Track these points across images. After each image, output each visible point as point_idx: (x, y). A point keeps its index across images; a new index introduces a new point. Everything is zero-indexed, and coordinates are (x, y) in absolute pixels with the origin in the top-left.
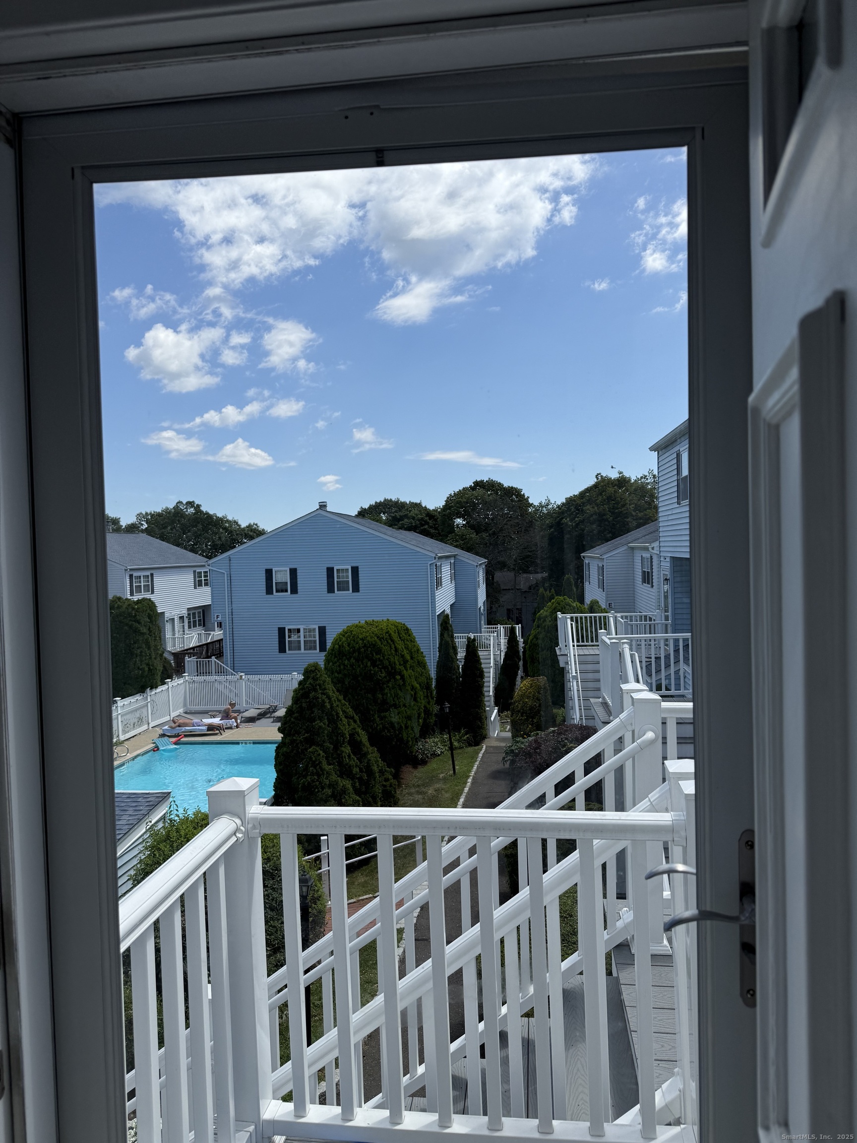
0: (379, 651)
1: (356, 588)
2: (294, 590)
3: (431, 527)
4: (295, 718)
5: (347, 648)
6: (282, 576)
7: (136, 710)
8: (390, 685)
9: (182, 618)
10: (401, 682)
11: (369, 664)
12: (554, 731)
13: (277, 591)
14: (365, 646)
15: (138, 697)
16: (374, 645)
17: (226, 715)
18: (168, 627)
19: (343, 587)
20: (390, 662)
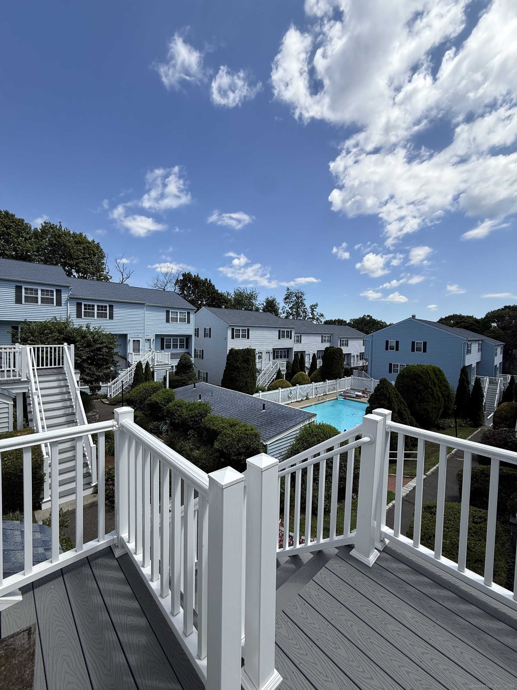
0: (421, 378)
1: (425, 351)
2: (397, 349)
3: (477, 327)
4: (374, 398)
5: (406, 374)
6: (392, 343)
7: (333, 385)
8: (425, 392)
9: (357, 356)
10: (431, 392)
11: (416, 382)
12: (506, 430)
13: (390, 349)
14: (415, 374)
15: (334, 381)
16: (419, 375)
17: (363, 393)
18: (352, 358)
19: (419, 349)
20: (426, 383)
